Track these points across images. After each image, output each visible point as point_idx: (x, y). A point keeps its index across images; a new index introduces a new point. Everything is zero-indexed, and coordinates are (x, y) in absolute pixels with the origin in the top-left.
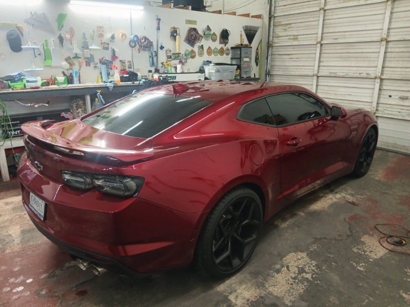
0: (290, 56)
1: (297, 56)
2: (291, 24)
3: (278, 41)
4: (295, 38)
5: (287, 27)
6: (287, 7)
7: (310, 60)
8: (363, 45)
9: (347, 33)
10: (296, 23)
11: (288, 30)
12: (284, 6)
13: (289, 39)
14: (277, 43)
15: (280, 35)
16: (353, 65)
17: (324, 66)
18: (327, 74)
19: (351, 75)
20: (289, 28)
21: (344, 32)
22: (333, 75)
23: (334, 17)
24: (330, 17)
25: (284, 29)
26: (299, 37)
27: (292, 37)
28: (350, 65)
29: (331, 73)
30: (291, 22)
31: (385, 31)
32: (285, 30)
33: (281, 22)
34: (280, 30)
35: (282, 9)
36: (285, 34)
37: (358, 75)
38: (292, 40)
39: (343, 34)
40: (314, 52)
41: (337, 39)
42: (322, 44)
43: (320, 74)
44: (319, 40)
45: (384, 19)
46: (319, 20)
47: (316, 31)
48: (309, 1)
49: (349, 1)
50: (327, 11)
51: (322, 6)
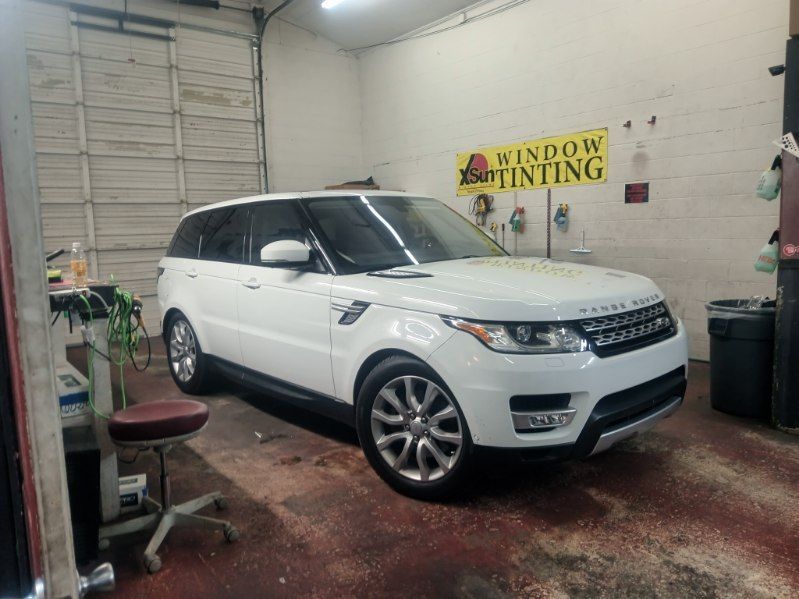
8: (157, 208)
9: (131, 191)
16: (150, 232)
17: (103, 236)
18: (111, 246)
19: (148, 245)
21: (127, 189)
22: (125, 247)
23: (105, 167)
24: (99, 167)
28: (145, 232)
29: (118, 245)
31: (183, 192)
37: (158, 245)
39: (126, 191)
40: (80, 215)
41: (116, 198)
42: (93, 204)
43: (100, 248)
44: (88, 198)
45: (177, 177)
46: (81, 168)
47: (77, 184)
48: (53, 138)
49: (125, 149)
50: (91, 158)
51: (84, 149)
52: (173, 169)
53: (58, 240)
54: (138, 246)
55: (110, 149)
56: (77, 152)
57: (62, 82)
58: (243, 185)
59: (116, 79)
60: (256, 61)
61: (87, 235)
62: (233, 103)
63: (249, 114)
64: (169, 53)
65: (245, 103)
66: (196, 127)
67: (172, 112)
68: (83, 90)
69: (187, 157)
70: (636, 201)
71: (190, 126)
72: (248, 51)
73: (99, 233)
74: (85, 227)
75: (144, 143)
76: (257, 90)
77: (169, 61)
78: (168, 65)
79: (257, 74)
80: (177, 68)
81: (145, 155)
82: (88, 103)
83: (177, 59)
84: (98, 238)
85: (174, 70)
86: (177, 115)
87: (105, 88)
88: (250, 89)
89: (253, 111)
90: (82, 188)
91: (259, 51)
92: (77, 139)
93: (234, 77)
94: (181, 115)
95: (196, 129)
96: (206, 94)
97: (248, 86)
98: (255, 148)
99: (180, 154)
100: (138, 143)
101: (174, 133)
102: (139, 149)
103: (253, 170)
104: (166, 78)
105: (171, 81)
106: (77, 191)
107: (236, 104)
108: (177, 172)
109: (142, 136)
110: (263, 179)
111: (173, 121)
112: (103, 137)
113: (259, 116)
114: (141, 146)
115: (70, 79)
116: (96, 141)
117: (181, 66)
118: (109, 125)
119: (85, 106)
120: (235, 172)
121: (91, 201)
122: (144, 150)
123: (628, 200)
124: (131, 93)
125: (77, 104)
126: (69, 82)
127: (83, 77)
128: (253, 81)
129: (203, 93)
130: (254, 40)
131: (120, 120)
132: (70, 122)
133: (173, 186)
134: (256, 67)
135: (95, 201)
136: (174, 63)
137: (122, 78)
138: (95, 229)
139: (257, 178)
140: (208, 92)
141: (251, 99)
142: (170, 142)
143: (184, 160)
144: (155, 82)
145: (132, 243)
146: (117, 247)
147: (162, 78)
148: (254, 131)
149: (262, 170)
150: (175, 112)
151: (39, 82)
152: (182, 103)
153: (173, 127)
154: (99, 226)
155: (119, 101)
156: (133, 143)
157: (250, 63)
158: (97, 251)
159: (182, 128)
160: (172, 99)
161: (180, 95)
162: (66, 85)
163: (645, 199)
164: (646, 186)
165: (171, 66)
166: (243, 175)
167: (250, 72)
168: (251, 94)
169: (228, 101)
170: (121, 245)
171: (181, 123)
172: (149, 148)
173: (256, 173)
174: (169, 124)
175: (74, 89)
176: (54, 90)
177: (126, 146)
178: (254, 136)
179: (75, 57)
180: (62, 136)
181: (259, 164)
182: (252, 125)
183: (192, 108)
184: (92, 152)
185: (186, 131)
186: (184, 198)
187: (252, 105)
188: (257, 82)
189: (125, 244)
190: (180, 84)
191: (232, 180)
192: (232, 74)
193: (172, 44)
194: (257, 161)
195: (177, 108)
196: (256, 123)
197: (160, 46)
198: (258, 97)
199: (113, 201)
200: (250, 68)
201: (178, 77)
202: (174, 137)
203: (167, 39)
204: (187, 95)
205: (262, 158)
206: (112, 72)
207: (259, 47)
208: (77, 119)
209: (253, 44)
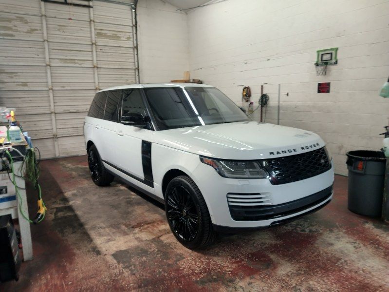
0: (22, 99)
1: (30, 99)
2: (17, 73)
3: (4, 86)
4: (25, 84)
5: (13, 75)
6: (8, 58)
7: (43, 101)
8: (84, 92)
9: (71, 84)
10: (22, 73)
11: (15, 77)
12: (6, 57)
13: (17, 85)
14: (3, 88)
15: (6, 81)
17: (58, 106)
18: (62, 111)
19: (80, 110)
20: (15, 76)
21: (69, 82)
23: (58, 72)
24: (56, 72)
25: (9, 76)
26: (28, 84)
27: (21, 84)
28: (78, 104)
30: (16, 71)
31: (97, 84)
32: (12, 77)
33: (4, 70)
34: (5, 77)
35: (4, 59)
36: (12, 80)
37: (85, 110)
38: (21, 86)
39: (69, 84)
40: (47, 96)
41: (64, 87)
42: (53, 90)
43: (56, 112)
44: (50, 87)
45: (94, 77)
46: (46, 73)
47: (45, 81)
48: (34, 58)
49: (68, 63)
50: (52, 67)
51: (48, 63)
52: (92, 73)
53: (36, 108)
54: (75, 111)
55: (61, 63)
56: (45, 65)
57: (37, 30)
58: (127, 80)
59: (64, 27)
60: (134, 17)
61: (50, 106)
62: (122, 39)
63: (130, 44)
64: (90, 14)
65: (129, 38)
66: (103, 51)
67: (91, 43)
68: (47, 34)
69: (99, 66)
70: (323, 92)
71: (100, 51)
72: (130, 12)
73: (56, 104)
74: (49, 102)
75: (77, 60)
76: (135, 31)
77: (90, 18)
78: (89, 20)
79: (134, 23)
80: (94, 21)
81: (78, 65)
82: (50, 40)
83: (94, 17)
84: (56, 107)
85: (92, 22)
86: (94, 45)
87: (58, 33)
88: (131, 31)
89: (132, 42)
90: (47, 82)
91: (135, 12)
92: (45, 58)
93: (123, 25)
94: (96, 45)
95: (103, 52)
96: (108, 34)
97: (130, 29)
98: (133, 61)
99: (95, 65)
100: (75, 60)
101: (92, 54)
102: (75, 63)
103: (132, 72)
104: (89, 27)
105: (91, 28)
106: (45, 84)
107: (124, 39)
108: (94, 74)
109: (76, 56)
110: (137, 77)
111: (92, 49)
112: (57, 57)
113: (135, 45)
114: (76, 61)
115: (40, 28)
116: (54, 59)
117: (95, 20)
118: (60, 51)
119: (48, 42)
120: (123, 73)
121: (52, 89)
122: (78, 63)
123: (319, 92)
124: (71, 34)
125: (44, 41)
126: (40, 30)
127: (47, 27)
128: (132, 27)
129: (107, 34)
130: (133, 6)
131: (66, 49)
132: (41, 50)
133: (92, 81)
134: (134, 20)
135: (54, 89)
136: (92, 19)
137: (66, 27)
138: (54, 103)
139: (134, 76)
140: (109, 33)
141: (132, 36)
142: (91, 59)
143: (97, 68)
144: (83, 28)
145: (72, 109)
146: (65, 112)
147: (87, 26)
148: (132, 53)
149: (137, 72)
150: (93, 44)
151: (26, 30)
152: (96, 39)
153: (92, 51)
154: (56, 101)
155: (65, 39)
156: (72, 59)
157: (131, 18)
158: (55, 113)
159: (96, 52)
160: (91, 37)
161: (95, 35)
162: (39, 32)
163: (328, 91)
164: (328, 84)
165: (91, 21)
166: (127, 75)
167: (131, 22)
168: (131, 34)
169: (120, 37)
170: (67, 110)
171: (96, 49)
172: (80, 62)
173: (134, 74)
174: (90, 50)
175: (43, 33)
176: (33, 34)
177: (68, 61)
178: (132, 55)
179: (43, 17)
180: (38, 57)
181: (135, 69)
182: (132, 50)
183: (101, 41)
184: (52, 65)
185: (98, 53)
186: (97, 87)
187: (132, 40)
188: (134, 28)
189: (69, 110)
190: (95, 29)
191: (122, 77)
192: (121, 24)
193: (91, 9)
194: (134, 68)
195: (94, 42)
196: (134, 48)
197: (85, 10)
198: (135, 35)
199: (63, 89)
200: (131, 20)
201: (94, 26)
202: (92, 57)
203: (89, 7)
204: (99, 35)
205: (137, 67)
206: (62, 24)
207: (135, 9)
208: (44, 48)
209: (132, 8)
